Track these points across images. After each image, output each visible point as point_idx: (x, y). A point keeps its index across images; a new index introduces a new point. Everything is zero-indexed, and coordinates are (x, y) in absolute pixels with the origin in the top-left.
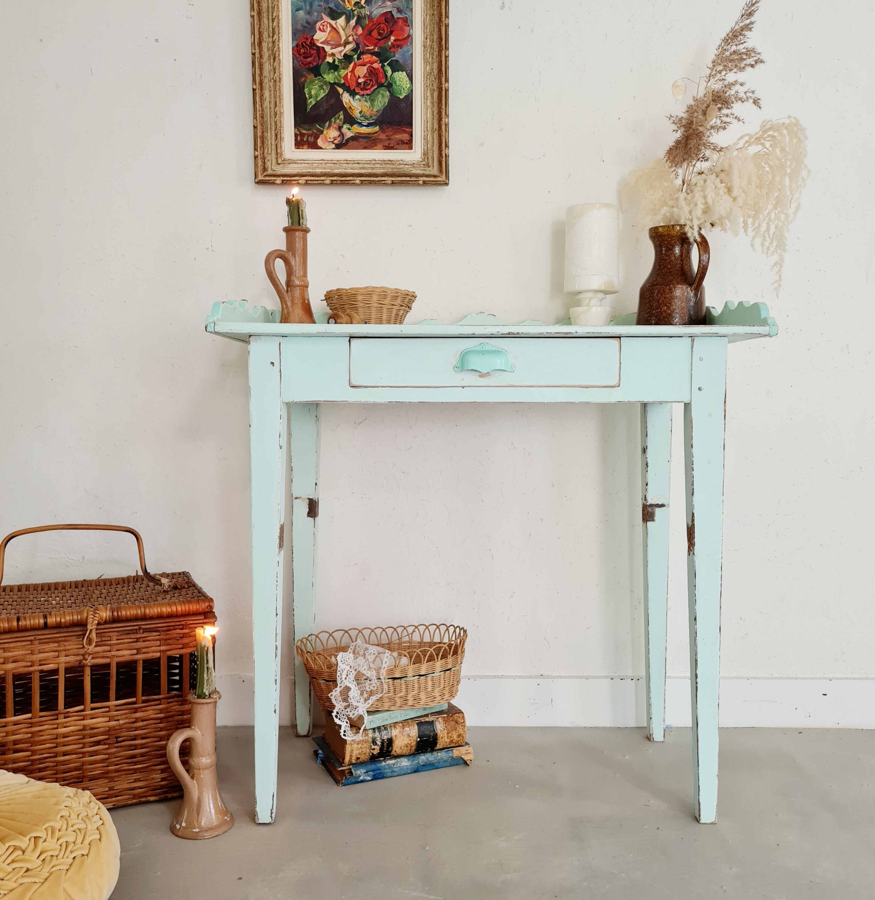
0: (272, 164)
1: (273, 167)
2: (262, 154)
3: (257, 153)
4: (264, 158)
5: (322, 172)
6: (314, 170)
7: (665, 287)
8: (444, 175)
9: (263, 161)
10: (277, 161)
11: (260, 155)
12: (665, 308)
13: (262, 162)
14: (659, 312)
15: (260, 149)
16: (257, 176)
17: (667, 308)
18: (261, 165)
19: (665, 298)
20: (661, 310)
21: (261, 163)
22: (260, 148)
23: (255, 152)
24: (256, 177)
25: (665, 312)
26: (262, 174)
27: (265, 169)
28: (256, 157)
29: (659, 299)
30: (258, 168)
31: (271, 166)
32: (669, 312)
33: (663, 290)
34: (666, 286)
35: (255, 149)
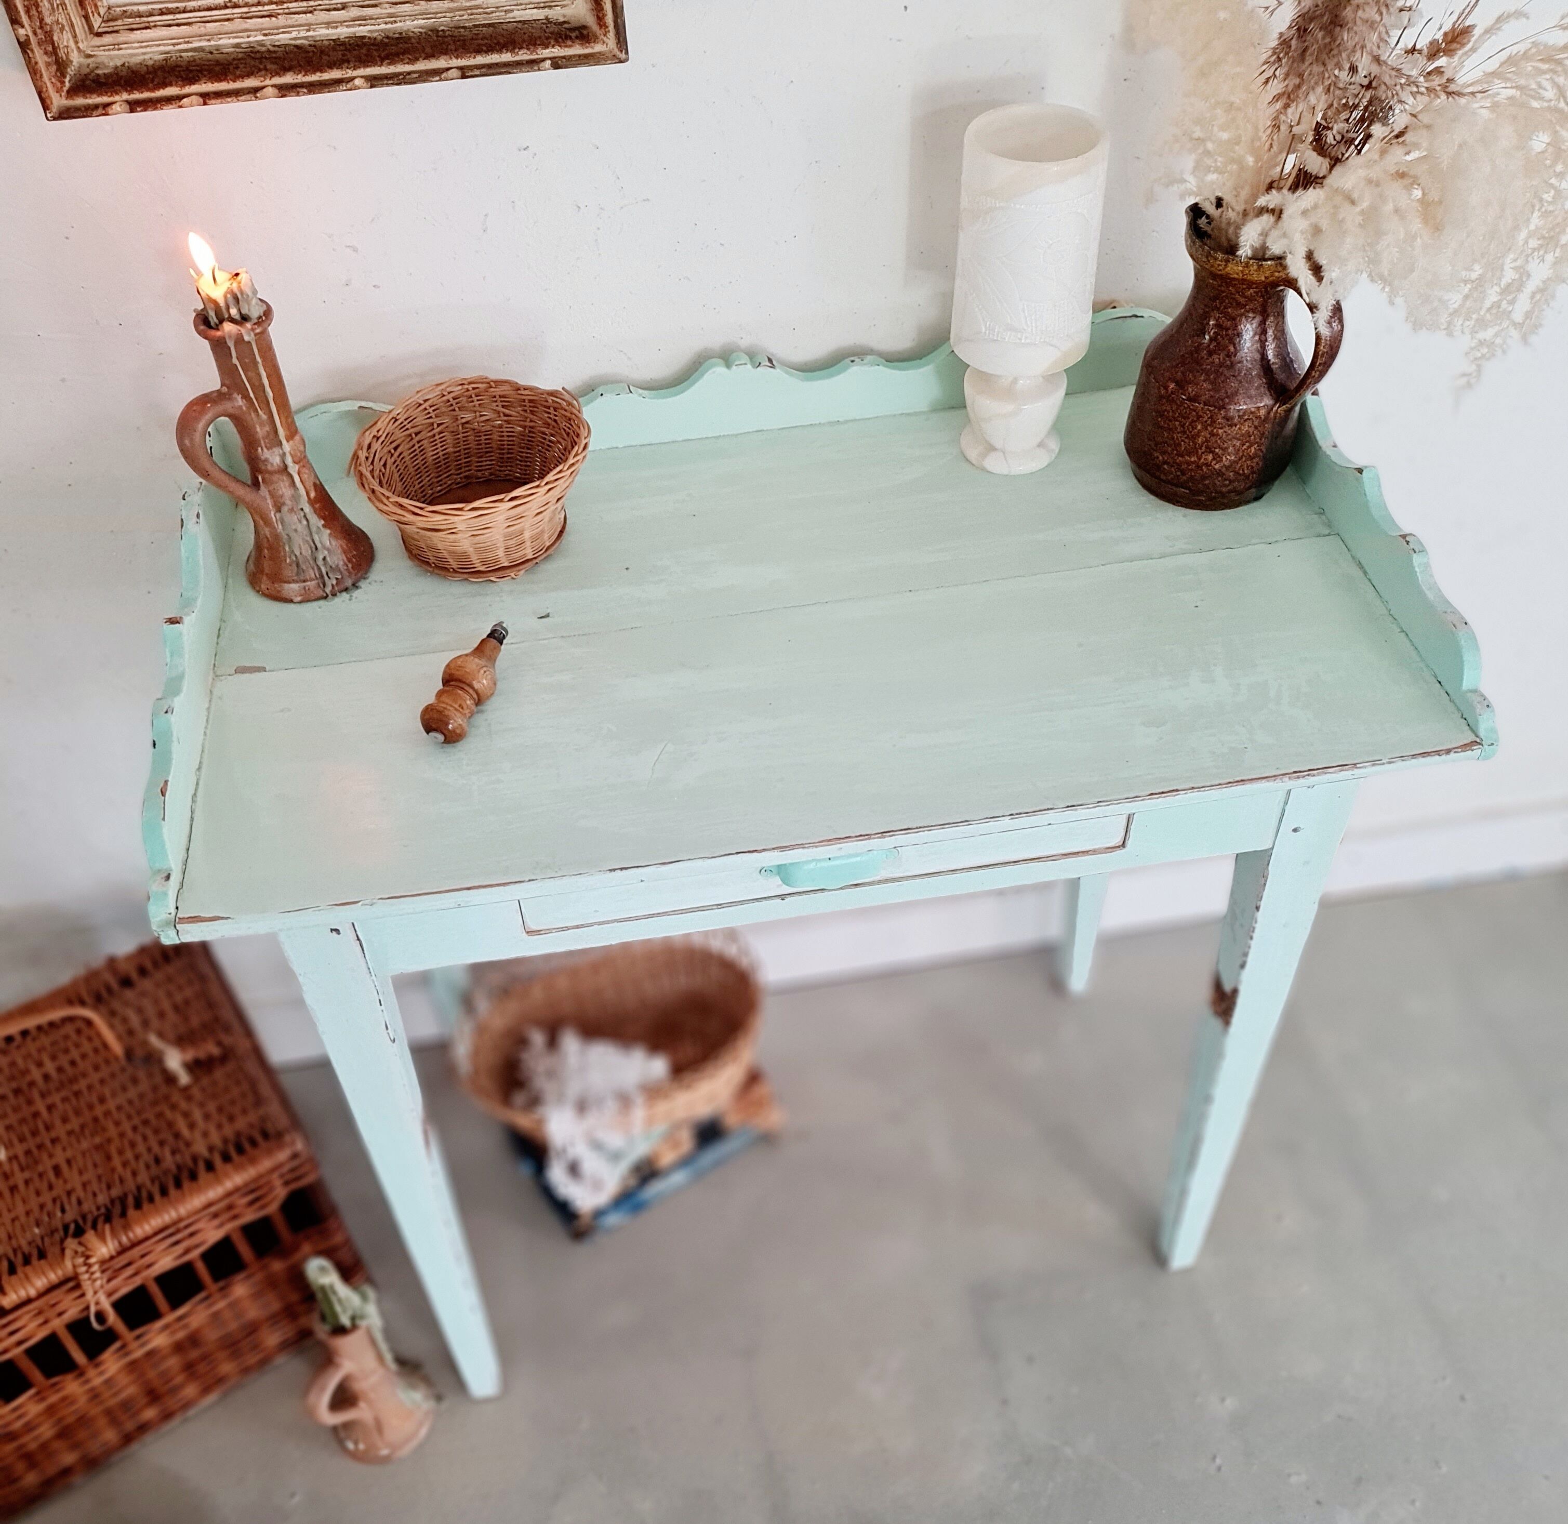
0: (75, 36)
1: (81, 45)
2: (39, 31)
3: (22, 32)
4: (48, 39)
5: (237, 46)
6: (212, 43)
7: (1216, 411)
8: (612, 34)
9: (50, 48)
10: (90, 27)
11: (35, 33)
12: (1210, 457)
13: (46, 53)
14: (1193, 462)
15: (30, 17)
16: (48, 102)
17: (1214, 459)
18: (48, 65)
19: (1212, 434)
20: (1199, 459)
21: (46, 58)
22: (28, 12)
23: (14, 30)
24: (46, 108)
25: (1207, 465)
26: (58, 91)
27: (61, 66)
28: (24, 46)
29: (1198, 435)
30: (41, 76)
31: (76, 42)
32: (1217, 467)
33: (1211, 417)
34: (1220, 410)
35: (15, 21)
